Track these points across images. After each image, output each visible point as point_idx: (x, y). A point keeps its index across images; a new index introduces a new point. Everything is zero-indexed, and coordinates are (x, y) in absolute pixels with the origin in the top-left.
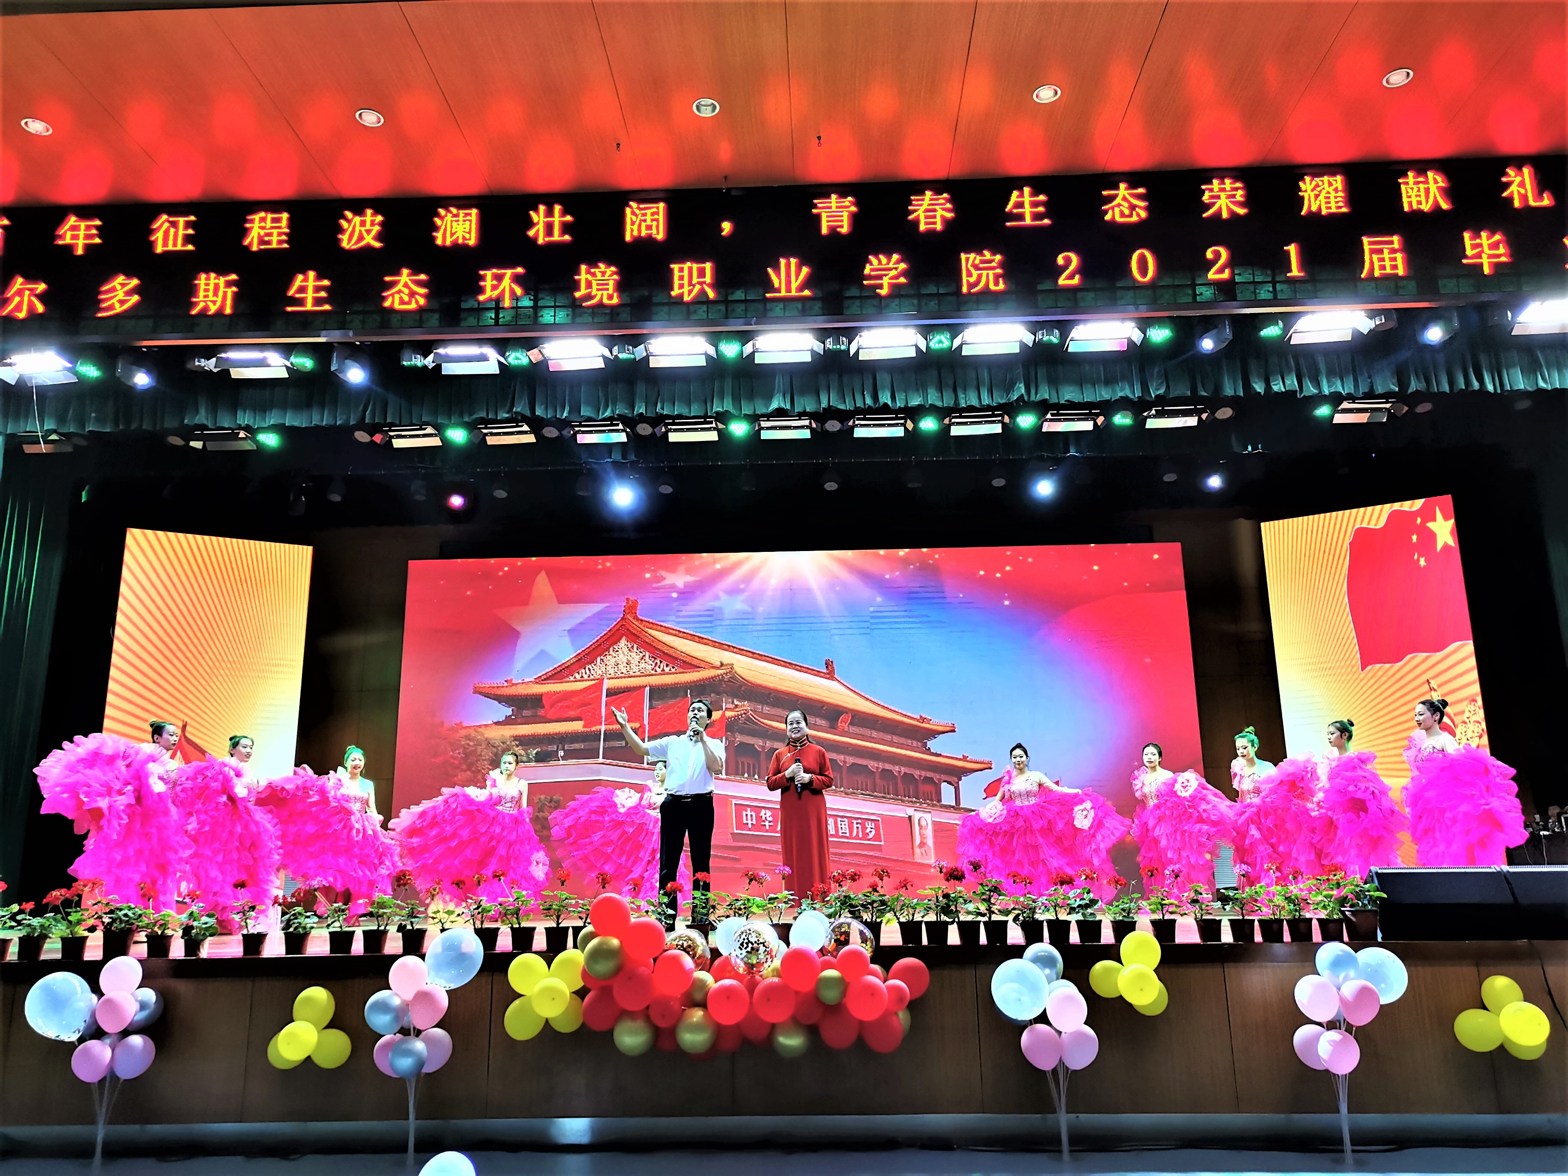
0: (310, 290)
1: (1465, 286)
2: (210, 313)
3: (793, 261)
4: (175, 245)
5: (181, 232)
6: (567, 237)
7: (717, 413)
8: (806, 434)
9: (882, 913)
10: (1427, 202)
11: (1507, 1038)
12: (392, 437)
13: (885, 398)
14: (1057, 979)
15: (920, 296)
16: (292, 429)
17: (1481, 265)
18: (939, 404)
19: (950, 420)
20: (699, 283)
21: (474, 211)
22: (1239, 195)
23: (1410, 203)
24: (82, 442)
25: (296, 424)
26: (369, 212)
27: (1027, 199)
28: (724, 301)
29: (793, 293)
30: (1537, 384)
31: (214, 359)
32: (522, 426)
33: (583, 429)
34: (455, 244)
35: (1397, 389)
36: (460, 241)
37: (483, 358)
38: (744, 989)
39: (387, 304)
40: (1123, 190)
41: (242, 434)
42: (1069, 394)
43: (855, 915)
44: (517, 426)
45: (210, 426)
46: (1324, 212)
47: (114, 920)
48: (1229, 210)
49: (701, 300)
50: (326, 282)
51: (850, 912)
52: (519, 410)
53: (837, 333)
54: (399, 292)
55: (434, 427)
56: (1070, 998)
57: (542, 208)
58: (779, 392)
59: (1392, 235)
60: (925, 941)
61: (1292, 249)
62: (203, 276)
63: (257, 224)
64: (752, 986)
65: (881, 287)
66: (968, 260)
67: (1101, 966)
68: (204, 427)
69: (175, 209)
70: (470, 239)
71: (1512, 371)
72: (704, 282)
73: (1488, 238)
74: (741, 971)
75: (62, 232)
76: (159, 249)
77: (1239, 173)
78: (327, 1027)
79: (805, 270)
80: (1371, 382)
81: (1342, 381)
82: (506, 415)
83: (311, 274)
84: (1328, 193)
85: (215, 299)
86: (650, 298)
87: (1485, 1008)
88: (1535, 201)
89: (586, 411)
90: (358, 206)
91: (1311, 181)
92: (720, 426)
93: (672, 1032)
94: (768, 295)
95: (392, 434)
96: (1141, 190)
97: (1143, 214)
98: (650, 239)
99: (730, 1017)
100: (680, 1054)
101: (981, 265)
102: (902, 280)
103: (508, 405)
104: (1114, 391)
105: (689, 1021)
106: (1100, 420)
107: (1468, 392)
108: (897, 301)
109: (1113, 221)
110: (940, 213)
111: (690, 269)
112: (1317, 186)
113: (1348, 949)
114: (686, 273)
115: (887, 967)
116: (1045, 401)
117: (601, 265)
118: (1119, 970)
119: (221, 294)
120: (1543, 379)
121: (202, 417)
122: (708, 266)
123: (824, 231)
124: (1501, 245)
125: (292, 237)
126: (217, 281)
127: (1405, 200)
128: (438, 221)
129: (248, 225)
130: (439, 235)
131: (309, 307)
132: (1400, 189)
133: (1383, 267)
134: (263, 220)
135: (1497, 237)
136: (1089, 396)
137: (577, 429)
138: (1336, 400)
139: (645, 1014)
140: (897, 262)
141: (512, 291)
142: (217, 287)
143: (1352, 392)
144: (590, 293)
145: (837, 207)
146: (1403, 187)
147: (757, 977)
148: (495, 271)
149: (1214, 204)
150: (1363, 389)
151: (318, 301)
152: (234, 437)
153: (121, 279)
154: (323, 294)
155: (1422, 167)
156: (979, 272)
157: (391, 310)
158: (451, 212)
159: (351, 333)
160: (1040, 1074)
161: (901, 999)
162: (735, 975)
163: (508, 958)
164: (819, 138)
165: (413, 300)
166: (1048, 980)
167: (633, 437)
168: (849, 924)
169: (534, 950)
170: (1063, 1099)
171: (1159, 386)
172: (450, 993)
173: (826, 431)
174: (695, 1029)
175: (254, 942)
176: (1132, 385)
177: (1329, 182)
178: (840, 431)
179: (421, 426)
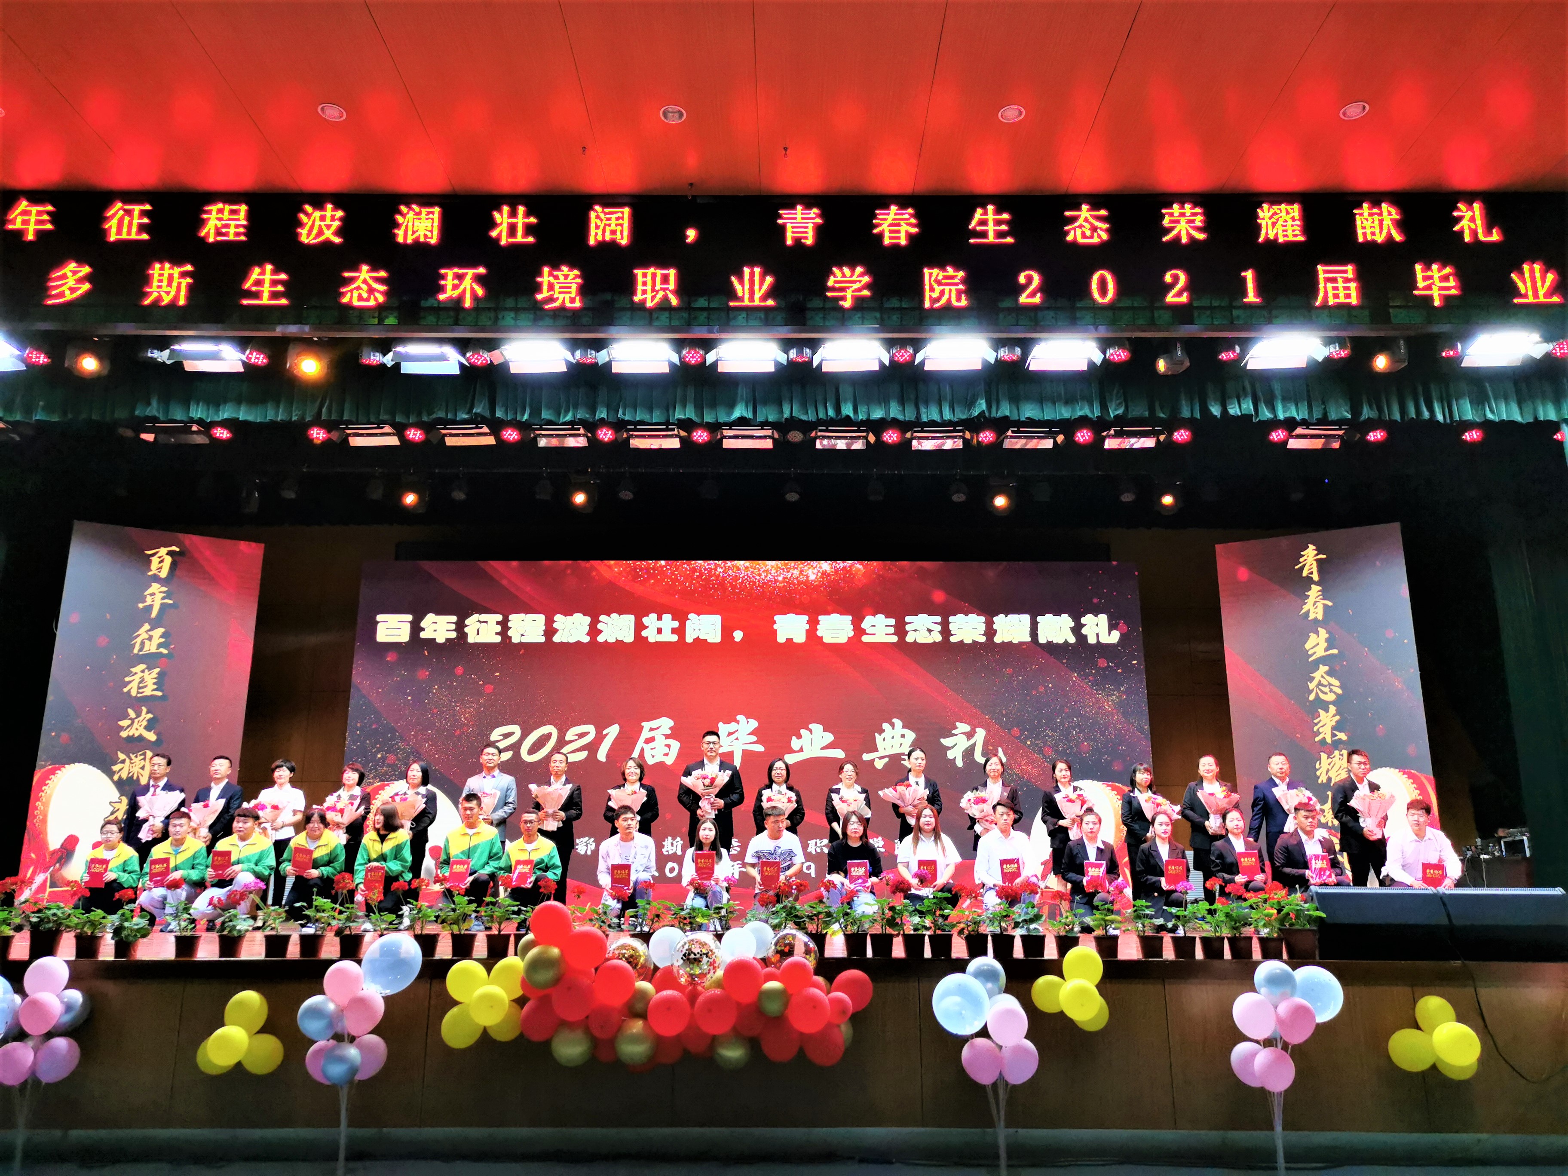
0: (267, 284)
1: (1416, 318)
2: (163, 304)
3: (757, 270)
4: (129, 233)
5: (136, 221)
6: (530, 239)
7: (678, 420)
8: (768, 444)
9: (828, 924)
10: (1381, 233)
11: (1439, 1058)
12: (349, 435)
13: (847, 410)
14: (999, 993)
15: (881, 309)
16: (246, 423)
17: (1431, 297)
18: (901, 417)
19: (912, 435)
20: (662, 289)
21: (437, 210)
22: (1199, 221)
23: (1364, 234)
24: (30, 431)
25: (250, 418)
26: (329, 207)
27: (991, 217)
28: (686, 307)
29: (757, 302)
30: (1485, 415)
31: (168, 351)
32: (481, 427)
33: (543, 432)
34: (416, 241)
35: (1350, 416)
36: (422, 239)
37: (442, 358)
38: (685, 999)
39: (345, 300)
40: (1085, 211)
41: (194, 428)
42: (1029, 411)
43: (800, 926)
44: (477, 428)
45: (162, 418)
46: (1281, 239)
47: (42, 920)
48: (1188, 234)
49: (664, 307)
50: (283, 276)
51: (795, 923)
52: (478, 411)
53: (800, 344)
54: (358, 288)
55: (393, 425)
56: (1010, 1012)
57: (506, 209)
58: (742, 399)
59: (1346, 265)
60: (869, 953)
61: (1249, 275)
62: (157, 266)
63: (214, 215)
64: (693, 996)
65: (844, 298)
66: (931, 275)
67: (1043, 981)
68: (155, 419)
69: (130, 197)
70: (431, 238)
71: (1461, 402)
72: (667, 289)
73: (1440, 271)
74: (683, 980)
75: (12, 216)
76: (113, 237)
77: (1197, 199)
78: (260, 1032)
79: (769, 280)
80: (1325, 409)
81: (1297, 406)
82: (465, 416)
83: (269, 267)
84: (1286, 221)
85: (168, 289)
86: (613, 301)
87: (1418, 1028)
88: (1485, 236)
89: (546, 415)
90: (318, 201)
91: (1269, 210)
92: (683, 433)
93: (611, 1043)
94: (731, 304)
95: (348, 432)
96: (1103, 212)
97: (1105, 236)
98: (613, 244)
99: (671, 1028)
100: (618, 1065)
101: (944, 281)
102: (866, 293)
103: (468, 406)
104: (1074, 410)
105: (629, 1032)
106: (1060, 438)
107: (1418, 422)
108: (859, 315)
109: (1074, 243)
110: (904, 228)
111: (654, 276)
112: (1275, 214)
113: (1287, 968)
114: (649, 279)
115: (830, 979)
116: (1006, 418)
117: (564, 268)
118: (1059, 986)
119: (175, 284)
120: (1492, 412)
121: (153, 409)
122: (672, 273)
123: (789, 242)
124: (1451, 278)
125: (251, 229)
126: (171, 272)
127: (1360, 232)
128: (400, 219)
129: (205, 216)
130: (400, 233)
131: (265, 300)
132: (1355, 220)
133: (1336, 296)
134: (220, 211)
135: (1448, 270)
136: (1049, 414)
137: (538, 432)
138: (1290, 425)
139: (585, 1025)
140: (861, 275)
141: (473, 290)
142: (171, 277)
143: (1307, 417)
144: (552, 295)
145: (803, 218)
146: (1357, 217)
147: (699, 988)
148: (456, 270)
149: (1173, 229)
150: (1317, 415)
151: (274, 295)
152: (187, 430)
153: (72, 266)
154: (280, 288)
155: (1376, 199)
156: (942, 288)
157: (349, 307)
158: (413, 210)
159: (308, 329)
160: (979, 1088)
161: (844, 1011)
162: (676, 986)
163: (447, 965)
164: (786, 149)
165: (372, 297)
166: (991, 995)
167: (593, 442)
168: (794, 937)
169: (474, 957)
170: (1002, 1113)
171: (1118, 406)
172: (387, 999)
173: (788, 442)
174: (636, 1039)
175: (186, 944)
176: (1091, 405)
177: (1287, 210)
178: (802, 442)
179: (379, 424)
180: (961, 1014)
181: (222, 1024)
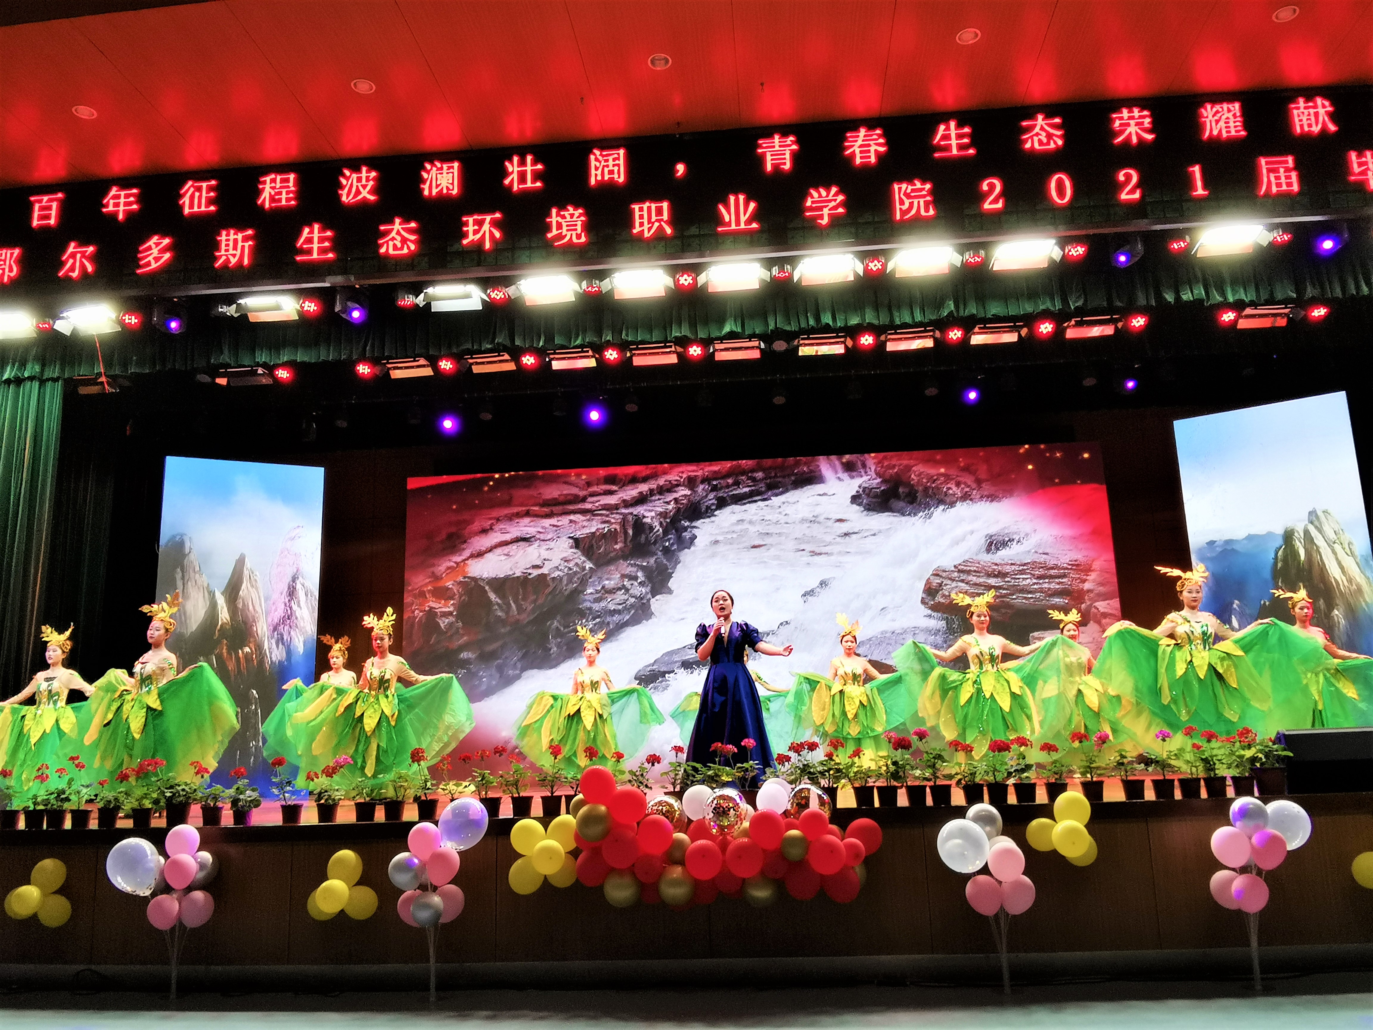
0: (316, 240)
1: (1354, 201)
2: (231, 265)
3: (741, 198)
4: (199, 207)
5: (204, 195)
6: (539, 184)
7: (675, 337)
8: (756, 354)
9: (837, 779)
10: (1317, 125)
12: (390, 369)
13: (827, 319)
14: (997, 835)
15: (855, 224)
16: (303, 363)
17: (1367, 181)
18: (875, 322)
19: (886, 337)
20: (657, 221)
21: (456, 164)
22: (1147, 122)
23: (1302, 126)
24: (127, 383)
25: (306, 359)
26: (364, 169)
27: (953, 133)
28: (680, 236)
29: (743, 226)
31: (235, 305)
32: (503, 355)
33: (557, 356)
34: (440, 194)
35: (1295, 296)
36: (445, 191)
37: (467, 296)
38: (717, 847)
39: (383, 250)
40: (1040, 120)
41: (260, 371)
42: (995, 309)
43: (814, 781)
44: (499, 356)
45: (233, 364)
46: (1225, 135)
47: (174, 794)
48: (1138, 136)
49: (660, 237)
50: (329, 233)
51: (809, 778)
52: (500, 341)
53: (781, 262)
54: (393, 239)
55: (427, 359)
56: (1008, 852)
57: (516, 159)
58: (731, 317)
59: (1286, 156)
60: (877, 804)
61: (1196, 170)
62: (224, 233)
63: (268, 185)
64: (724, 845)
65: (821, 217)
66: (900, 189)
67: (1037, 823)
68: (228, 366)
69: (199, 175)
70: (453, 190)
72: (662, 220)
74: (714, 831)
75: (106, 201)
76: (187, 212)
77: (1144, 103)
78: (357, 884)
79: (752, 205)
80: (1272, 290)
81: (1245, 290)
82: (489, 346)
83: (316, 227)
84: (1228, 118)
85: (234, 252)
86: (614, 236)
89: (558, 341)
90: (355, 165)
91: (1212, 108)
92: (679, 349)
93: (655, 886)
94: (719, 229)
95: (389, 366)
96: (1057, 120)
97: (1060, 142)
98: (612, 183)
99: (707, 873)
100: (663, 905)
101: (913, 194)
102: (841, 210)
103: (491, 337)
104: (1036, 303)
105: (670, 876)
106: (1024, 332)
107: (1358, 297)
108: (836, 231)
109: (1032, 149)
110: (873, 147)
111: (649, 208)
112: (1217, 112)
113: (1259, 802)
114: (645, 212)
115: (844, 827)
116: (972, 316)
117: (569, 208)
118: (1051, 827)
119: (239, 248)
121: (226, 357)
122: (665, 205)
123: (769, 168)
125: (299, 194)
126: (236, 237)
127: (1297, 125)
128: (425, 175)
129: (261, 187)
130: (426, 187)
131: (315, 256)
132: (1291, 113)
133: (1279, 185)
134: (273, 181)
136: (1013, 311)
137: (552, 356)
138: (1239, 306)
139: (631, 871)
140: (836, 194)
141: (491, 233)
142: (236, 241)
143: (1254, 299)
144: (561, 233)
145: (780, 146)
146: (1294, 111)
147: (728, 837)
148: (476, 217)
149: (1122, 132)
150: (1264, 296)
151: (322, 251)
152: (254, 373)
153: (155, 239)
154: (326, 244)
155: (1310, 93)
156: (911, 201)
157: (387, 256)
158: (436, 166)
159: (352, 279)
160: (983, 919)
161: (857, 856)
162: (709, 836)
163: (510, 823)
164: (762, 84)
165: (406, 246)
166: (990, 837)
167: (601, 361)
168: (809, 790)
169: (532, 816)
170: (1004, 940)
171: (1078, 298)
172: (460, 853)
173: (775, 351)
174: (676, 883)
175: (291, 812)
176: (1052, 299)
177: (1228, 108)
178: (787, 350)
179: (415, 357)
180: (964, 854)
181: (327, 879)
